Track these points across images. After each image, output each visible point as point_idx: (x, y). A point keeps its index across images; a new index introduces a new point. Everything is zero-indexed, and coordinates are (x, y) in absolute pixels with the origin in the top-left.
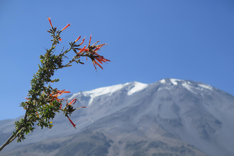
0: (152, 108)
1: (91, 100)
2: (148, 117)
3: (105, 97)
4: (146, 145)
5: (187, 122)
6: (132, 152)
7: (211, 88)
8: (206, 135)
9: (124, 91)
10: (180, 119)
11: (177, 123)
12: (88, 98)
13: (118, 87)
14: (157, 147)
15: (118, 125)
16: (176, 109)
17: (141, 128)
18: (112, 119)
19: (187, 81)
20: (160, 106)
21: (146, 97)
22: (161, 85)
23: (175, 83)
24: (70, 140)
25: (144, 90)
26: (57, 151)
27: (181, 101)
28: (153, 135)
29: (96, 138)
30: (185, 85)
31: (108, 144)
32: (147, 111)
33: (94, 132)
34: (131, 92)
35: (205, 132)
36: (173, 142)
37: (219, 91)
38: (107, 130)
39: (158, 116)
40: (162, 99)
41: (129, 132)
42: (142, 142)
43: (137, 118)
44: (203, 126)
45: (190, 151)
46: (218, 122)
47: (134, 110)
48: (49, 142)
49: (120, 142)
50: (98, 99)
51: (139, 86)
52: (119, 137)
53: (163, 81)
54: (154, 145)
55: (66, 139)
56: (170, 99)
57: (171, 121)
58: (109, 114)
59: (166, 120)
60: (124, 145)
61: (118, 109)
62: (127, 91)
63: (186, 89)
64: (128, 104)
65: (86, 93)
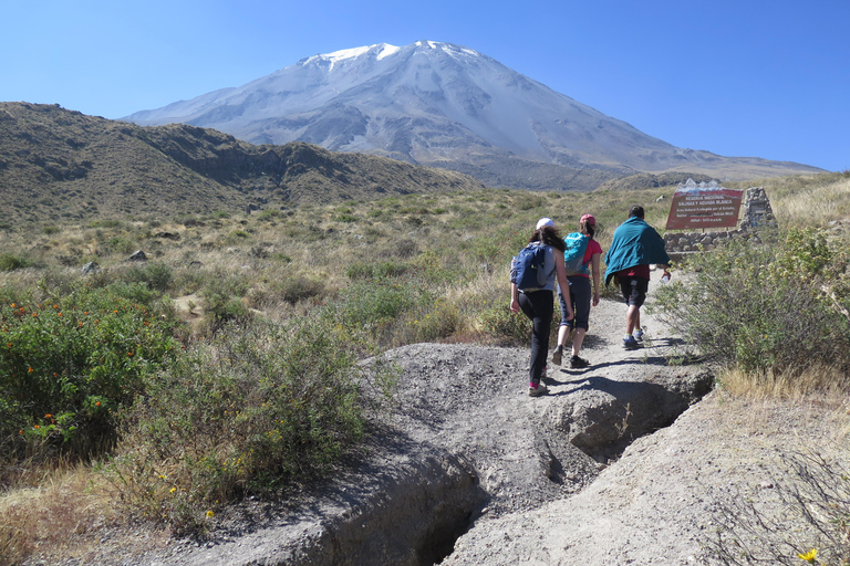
0: (408, 78)
1: (332, 65)
2: (404, 88)
3: (349, 61)
4: (410, 123)
5: (451, 95)
6: (394, 131)
7: (476, 54)
8: (473, 112)
9: (372, 54)
10: (443, 92)
11: (439, 96)
12: (327, 63)
13: (364, 49)
14: (421, 125)
15: (371, 97)
16: (437, 79)
17: (398, 102)
18: (363, 90)
19: (447, 44)
20: (417, 74)
21: (400, 64)
22: (416, 48)
23: (434, 47)
24: (320, 116)
25: (397, 54)
26: (305, 128)
27: (442, 69)
28: (415, 111)
29: (350, 113)
30: (445, 49)
31: (365, 120)
32: (402, 82)
33: (347, 104)
34: (380, 57)
35: (472, 108)
36: (438, 120)
37: (485, 57)
38: (359, 103)
39: (417, 87)
40: (419, 67)
41: (385, 106)
42: (405, 118)
43: (392, 90)
44: (470, 101)
45: (458, 130)
46: (486, 96)
47: (388, 79)
48: (294, 117)
49: (378, 119)
50: (341, 64)
51: (390, 50)
52: (375, 113)
53: (419, 43)
54: (419, 122)
55: (315, 113)
56: (429, 67)
57: (432, 93)
58: (357, 83)
59: (427, 92)
60: (383, 122)
61: (368, 77)
62: (376, 55)
63: (448, 55)
64: (379, 71)
65: (325, 56)
